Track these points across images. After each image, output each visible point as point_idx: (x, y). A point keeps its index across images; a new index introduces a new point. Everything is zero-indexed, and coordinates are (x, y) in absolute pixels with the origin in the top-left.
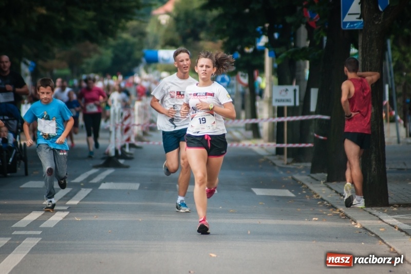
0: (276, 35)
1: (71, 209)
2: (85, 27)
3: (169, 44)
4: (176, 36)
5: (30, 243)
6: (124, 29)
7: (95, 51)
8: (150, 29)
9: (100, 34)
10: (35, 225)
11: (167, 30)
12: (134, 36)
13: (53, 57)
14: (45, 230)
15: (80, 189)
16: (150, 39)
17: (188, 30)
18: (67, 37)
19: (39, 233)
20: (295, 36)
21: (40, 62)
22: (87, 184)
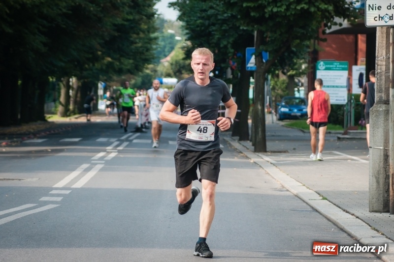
0: (217, 72)
1: (119, 151)
2: (129, 67)
3: (168, 75)
4: (171, 72)
5: (99, 167)
6: (147, 68)
7: (134, 79)
8: (160, 68)
9: (135, 70)
10: (102, 158)
11: (167, 69)
12: (152, 72)
13: (114, 81)
14: (107, 161)
15: (123, 142)
16: (159, 73)
17: (177, 69)
18: (120, 72)
19: (103, 162)
20: (225, 73)
21: (108, 83)
22: (127, 140)
